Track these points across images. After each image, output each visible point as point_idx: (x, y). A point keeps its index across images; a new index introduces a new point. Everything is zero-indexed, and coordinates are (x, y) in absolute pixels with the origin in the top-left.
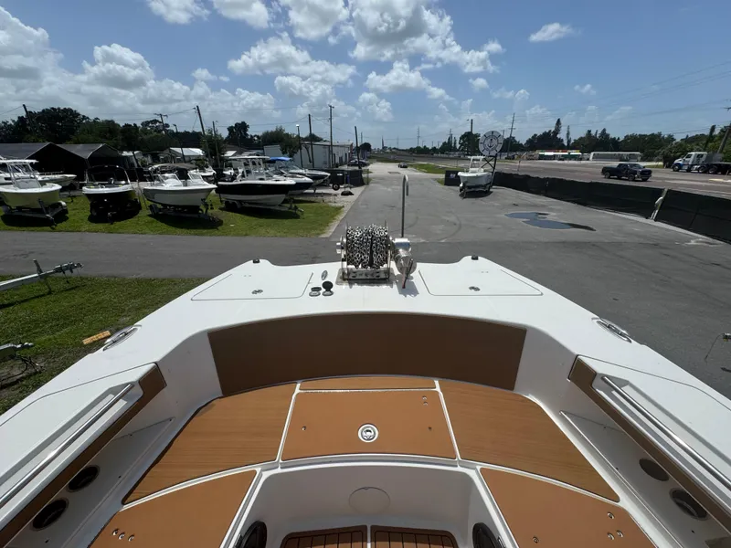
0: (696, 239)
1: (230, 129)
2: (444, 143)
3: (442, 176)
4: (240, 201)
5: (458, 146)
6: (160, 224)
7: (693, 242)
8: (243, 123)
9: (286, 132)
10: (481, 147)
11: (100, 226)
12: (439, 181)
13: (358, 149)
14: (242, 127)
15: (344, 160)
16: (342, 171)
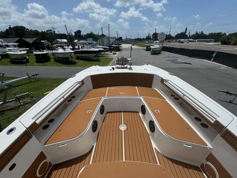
0: (223, 67)
1: (75, 33)
2: (147, 37)
3: (146, 48)
4: (81, 56)
5: (152, 38)
6: (57, 63)
7: (222, 68)
8: (79, 30)
9: (94, 33)
10: (158, 38)
11: (40, 64)
12: (144, 50)
13: (118, 39)
14: (79, 32)
15: (113, 43)
16: (113, 47)
